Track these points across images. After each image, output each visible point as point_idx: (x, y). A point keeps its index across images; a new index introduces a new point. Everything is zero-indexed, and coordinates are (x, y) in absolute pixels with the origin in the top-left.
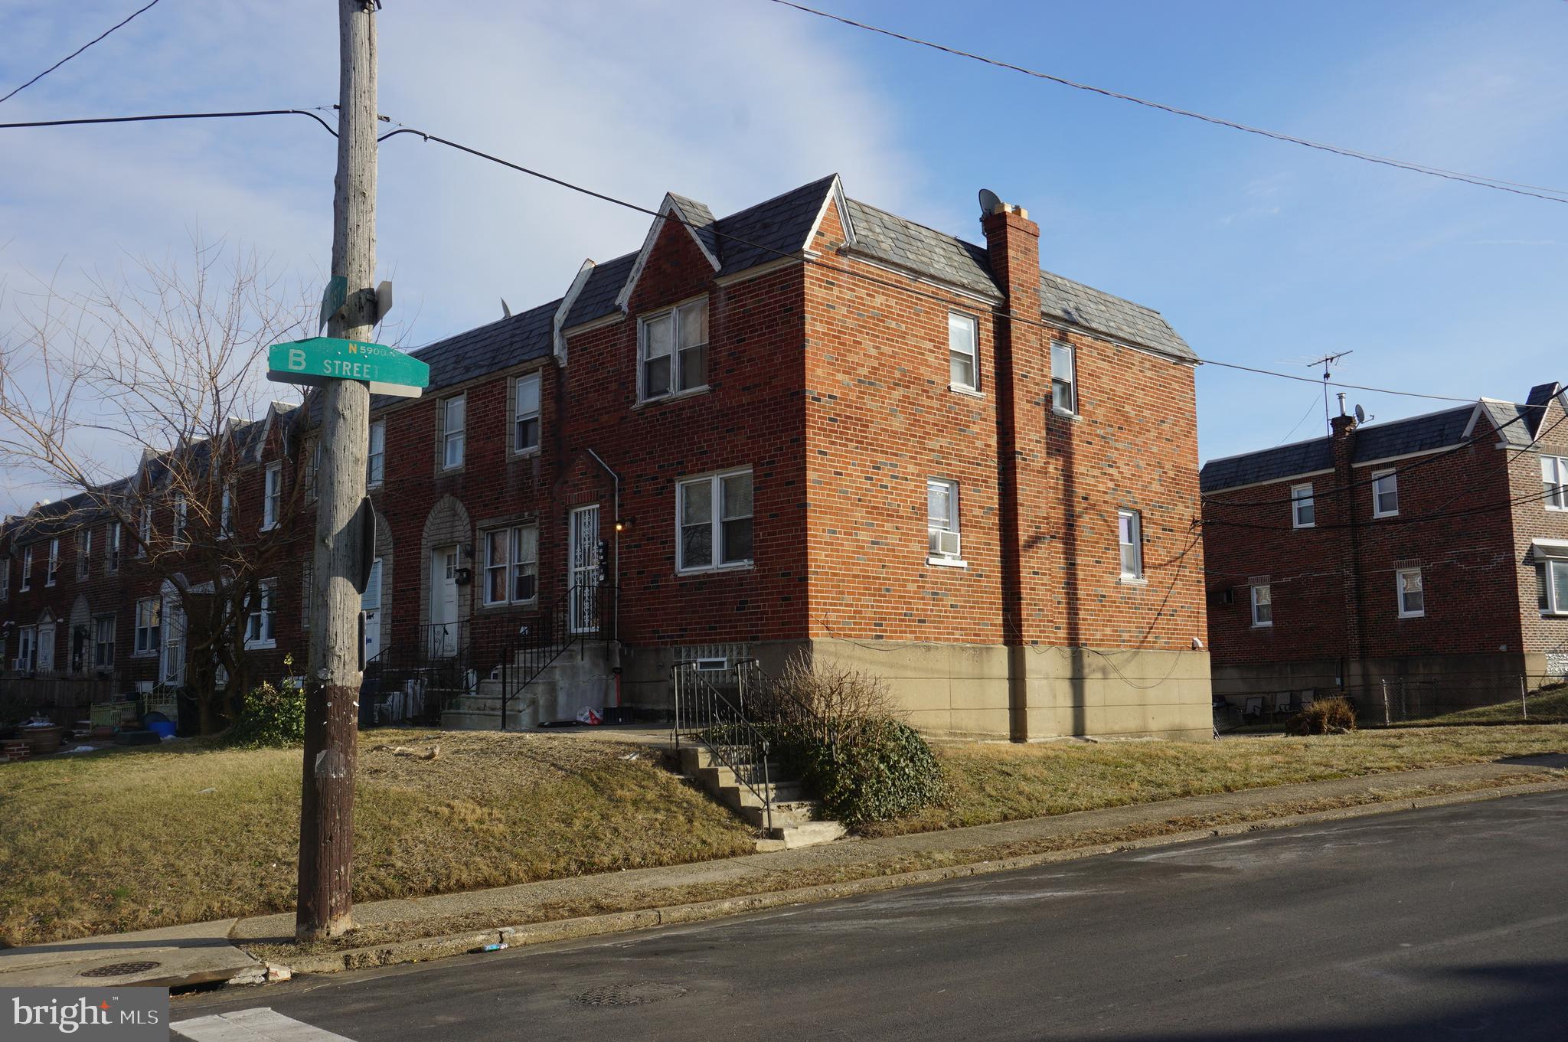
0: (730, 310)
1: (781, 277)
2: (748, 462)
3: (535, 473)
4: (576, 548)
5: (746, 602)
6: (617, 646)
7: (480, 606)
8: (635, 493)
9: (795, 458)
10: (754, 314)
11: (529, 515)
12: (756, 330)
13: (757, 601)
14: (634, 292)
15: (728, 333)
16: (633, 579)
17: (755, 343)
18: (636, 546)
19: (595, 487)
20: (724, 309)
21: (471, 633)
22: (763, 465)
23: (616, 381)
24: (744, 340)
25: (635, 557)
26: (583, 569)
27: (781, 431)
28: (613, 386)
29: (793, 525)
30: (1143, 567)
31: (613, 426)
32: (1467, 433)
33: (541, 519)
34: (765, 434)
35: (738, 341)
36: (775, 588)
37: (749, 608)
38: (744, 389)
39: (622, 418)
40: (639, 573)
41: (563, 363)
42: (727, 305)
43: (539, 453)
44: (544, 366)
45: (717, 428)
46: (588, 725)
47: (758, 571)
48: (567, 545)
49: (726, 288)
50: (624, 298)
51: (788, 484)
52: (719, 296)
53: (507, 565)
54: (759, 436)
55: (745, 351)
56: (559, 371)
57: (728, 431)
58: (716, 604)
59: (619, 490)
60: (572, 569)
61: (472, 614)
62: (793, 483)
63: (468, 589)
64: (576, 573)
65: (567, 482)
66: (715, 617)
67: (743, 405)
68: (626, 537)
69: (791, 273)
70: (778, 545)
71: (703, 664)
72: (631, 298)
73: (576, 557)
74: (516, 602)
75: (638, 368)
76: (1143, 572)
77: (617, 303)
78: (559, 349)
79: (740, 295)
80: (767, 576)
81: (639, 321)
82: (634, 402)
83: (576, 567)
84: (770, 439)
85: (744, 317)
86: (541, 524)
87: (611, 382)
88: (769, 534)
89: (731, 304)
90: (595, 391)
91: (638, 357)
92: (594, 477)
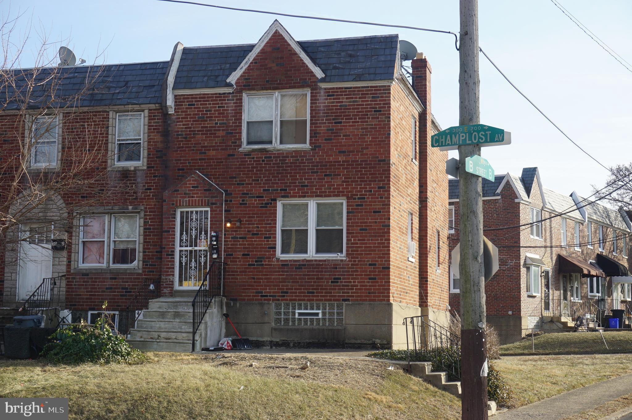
0: (328, 103)
1: (372, 90)
2: (343, 196)
3: (139, 180)
4: (181, 234)
5: (340, 279)
6: (225, 300)
7: (76, 267)
8: (241, 204)
9: (382, 198)
10: (350, 109)
11: (133, 209)
12: (351, 119)
13: (349, 279)
14: (241, 76)
15: (327, 116)
16: (239, 258)
17: (350, 126)
18: (240, 238)
19: (205, 197)
20: (323, 101)
21: (67, 285)
22: (355, 199)
23: (223, 130)
24: (341, 123)
25: (240, 245)
26: (189, 248)
27: (370, 181)
28: (221, 133)
29: (379, 236)
30: (439, 263)
31: (221, 159)
32: (499, 191)
33: (146, 212)
34: (357, 181)
35: (335, 123)
36: (363, 272)
37: (341, 282)
38: (340, 152)
39: (229, 155)
40: (243, 255)
41: (171, 111)
42: (327, 99)
43: (145, 168)
44: (150, 110)
45: (317, 172)
46: (226, 349)
47: (350, 261)
48: (174, 231)
49: (325, 89)
50: (233, 78)
51: (374, 212)
52: (320, 93)
53: (106, 240)
54: (352, 181)
55: (342, 129)
56: (166, 115)
57: (325, 175)
58: (314, 279)
59: (226, 201)
60: (178, 249)
61: (68, 271)
62: (380, 212)
63: (65, 253)
64: (181, 251)
65: (178, 191)
66: (313, 286)
67: (340, 162)
68: (232, 231)
69: (380, 90)
70: (365, 247)
71: (300, 314)
72: (238, 79)
73: (181, 240)
74: (112, 266)
75: (243, 125)
76: (439, 266)
77: (228, 81)
78: (170, 101)
79: (337, 95)
80: (357, 265)
81: (244, 95)
82: (240, 146)
83: (181, 246)
84: (361, 185)
85: (341, 109)
86: (145, 215)
87: (219, 130)
88: (359, 240)
89: (330, 99)
90: (202, 134)
91: (243, 118)
92: (205, 190)
